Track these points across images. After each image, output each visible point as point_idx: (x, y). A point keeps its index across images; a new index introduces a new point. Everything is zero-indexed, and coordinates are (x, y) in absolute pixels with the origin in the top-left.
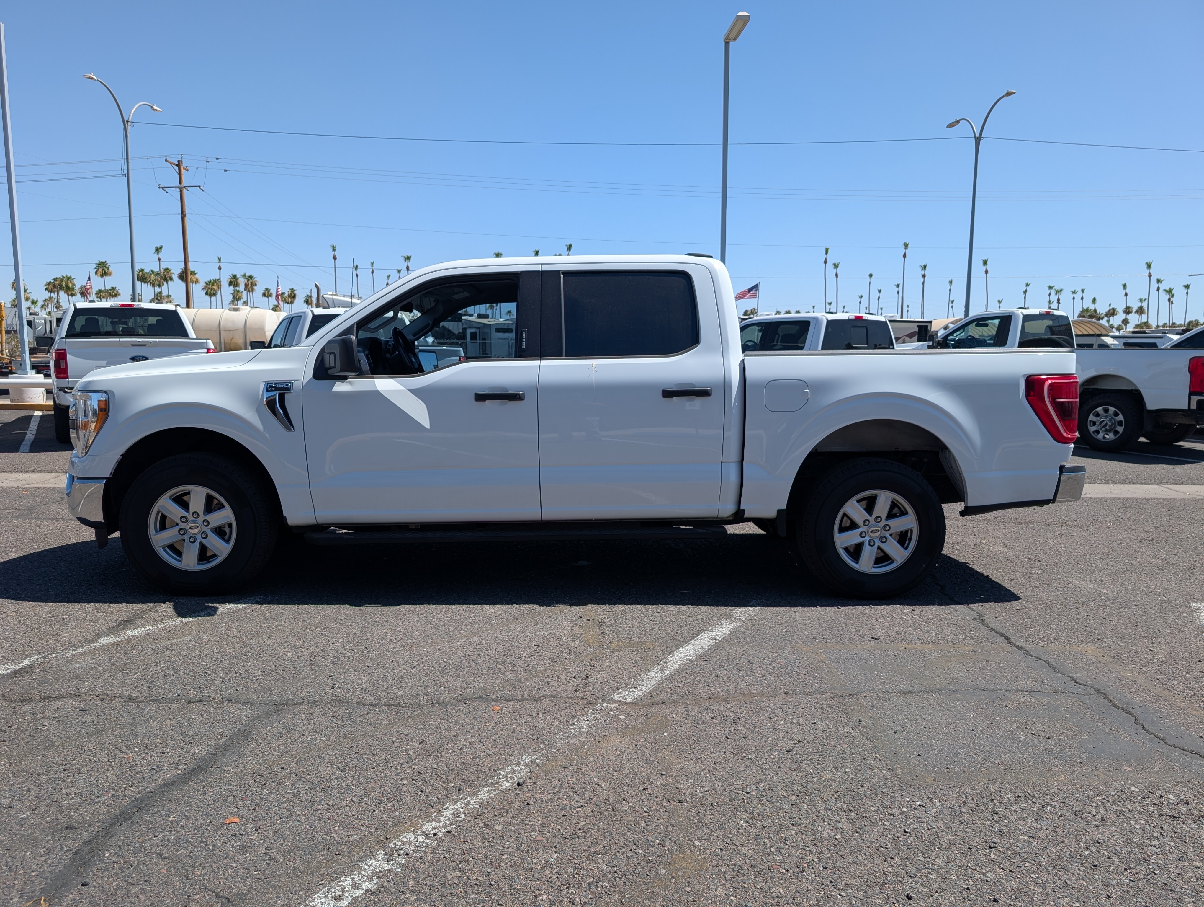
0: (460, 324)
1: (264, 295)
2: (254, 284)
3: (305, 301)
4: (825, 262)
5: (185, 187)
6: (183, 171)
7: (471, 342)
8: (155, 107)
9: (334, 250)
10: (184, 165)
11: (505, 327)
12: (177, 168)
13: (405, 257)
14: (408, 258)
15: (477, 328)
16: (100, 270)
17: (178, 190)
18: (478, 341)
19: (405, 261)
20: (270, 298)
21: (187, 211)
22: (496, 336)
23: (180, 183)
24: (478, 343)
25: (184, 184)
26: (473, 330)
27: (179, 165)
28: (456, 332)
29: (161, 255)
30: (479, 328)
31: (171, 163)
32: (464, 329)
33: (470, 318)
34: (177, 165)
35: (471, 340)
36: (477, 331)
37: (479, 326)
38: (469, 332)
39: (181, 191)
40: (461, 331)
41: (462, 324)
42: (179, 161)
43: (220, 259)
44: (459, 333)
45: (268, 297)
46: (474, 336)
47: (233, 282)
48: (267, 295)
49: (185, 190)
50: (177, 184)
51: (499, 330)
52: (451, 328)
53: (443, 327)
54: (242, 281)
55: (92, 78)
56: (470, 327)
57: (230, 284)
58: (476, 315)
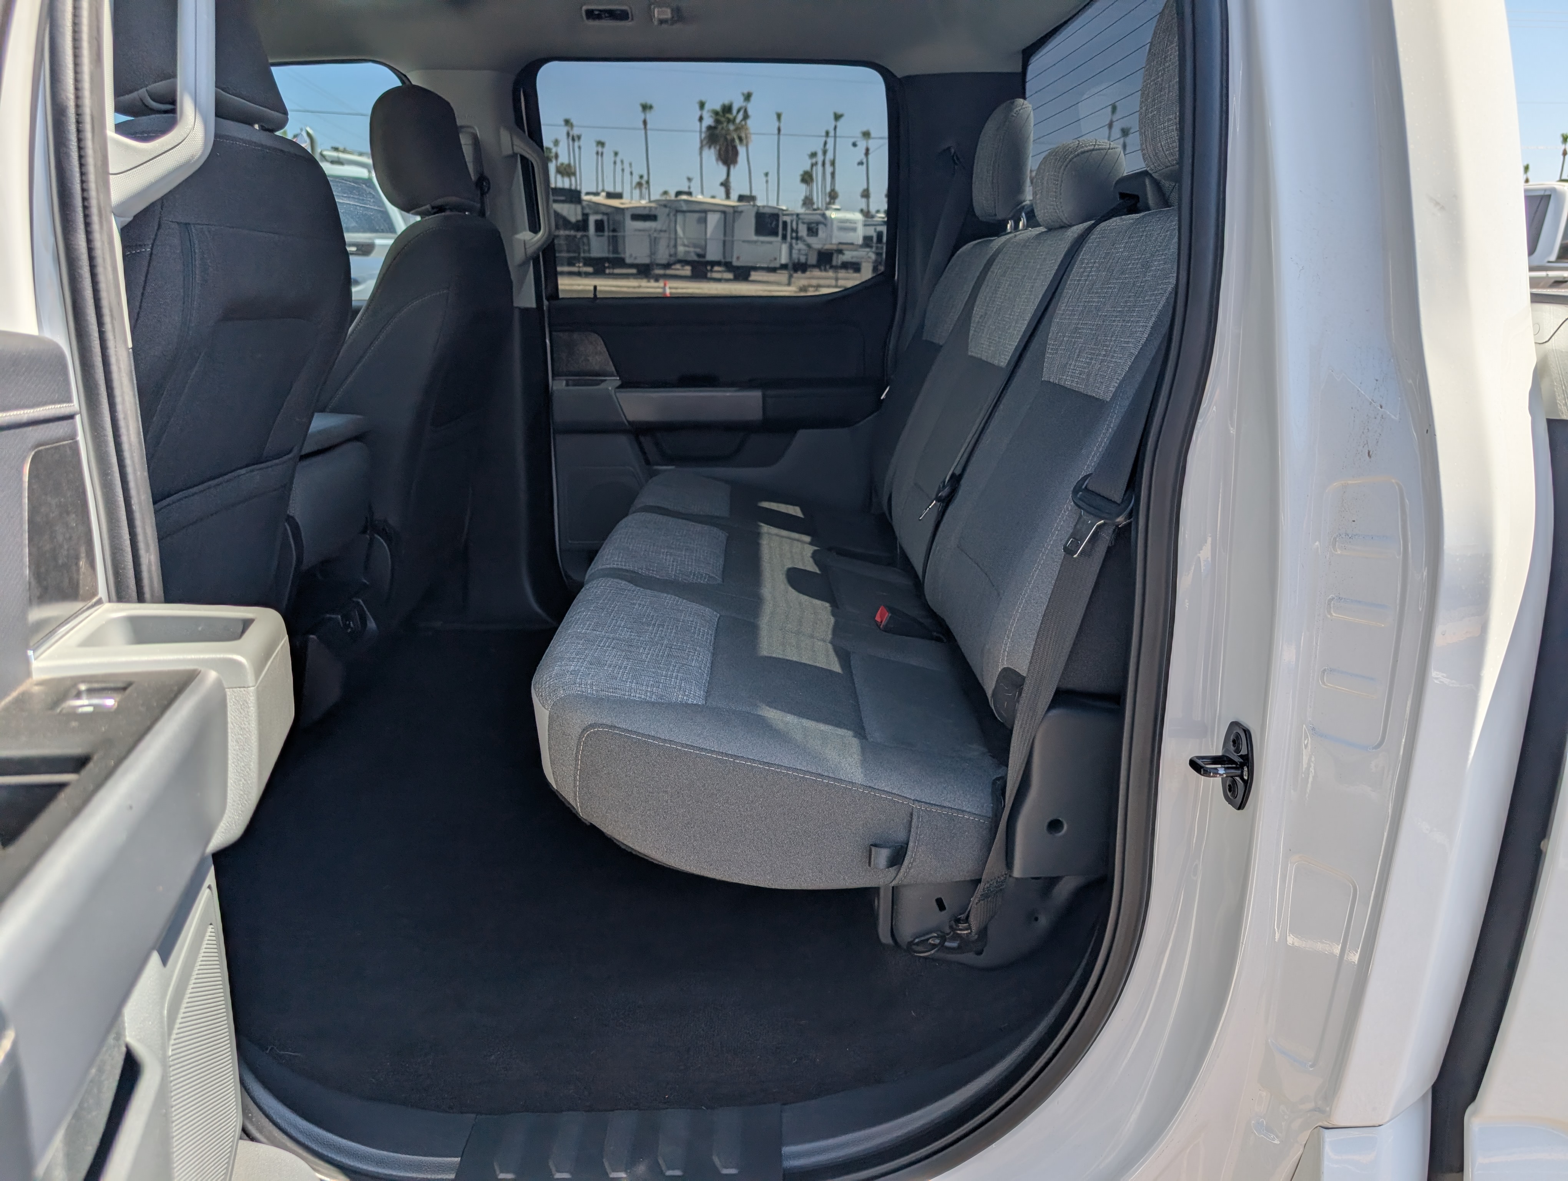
0: (579, 208)
11: (646, 212)
15: (604, 214)
22: (632, 226)
26: (599, 217)
28: (573, 220)
30: (607, 214)
32: (586, 216)
33: (595, 199)
35: (596, 231)
37: (609, 210)
38: (592, 219)
40: (580, 217)
41: (583, 208)
44: (578, 221)
46: (600, 226)
51: (636, 217)
52: (565, 214)
56: (596, 213)
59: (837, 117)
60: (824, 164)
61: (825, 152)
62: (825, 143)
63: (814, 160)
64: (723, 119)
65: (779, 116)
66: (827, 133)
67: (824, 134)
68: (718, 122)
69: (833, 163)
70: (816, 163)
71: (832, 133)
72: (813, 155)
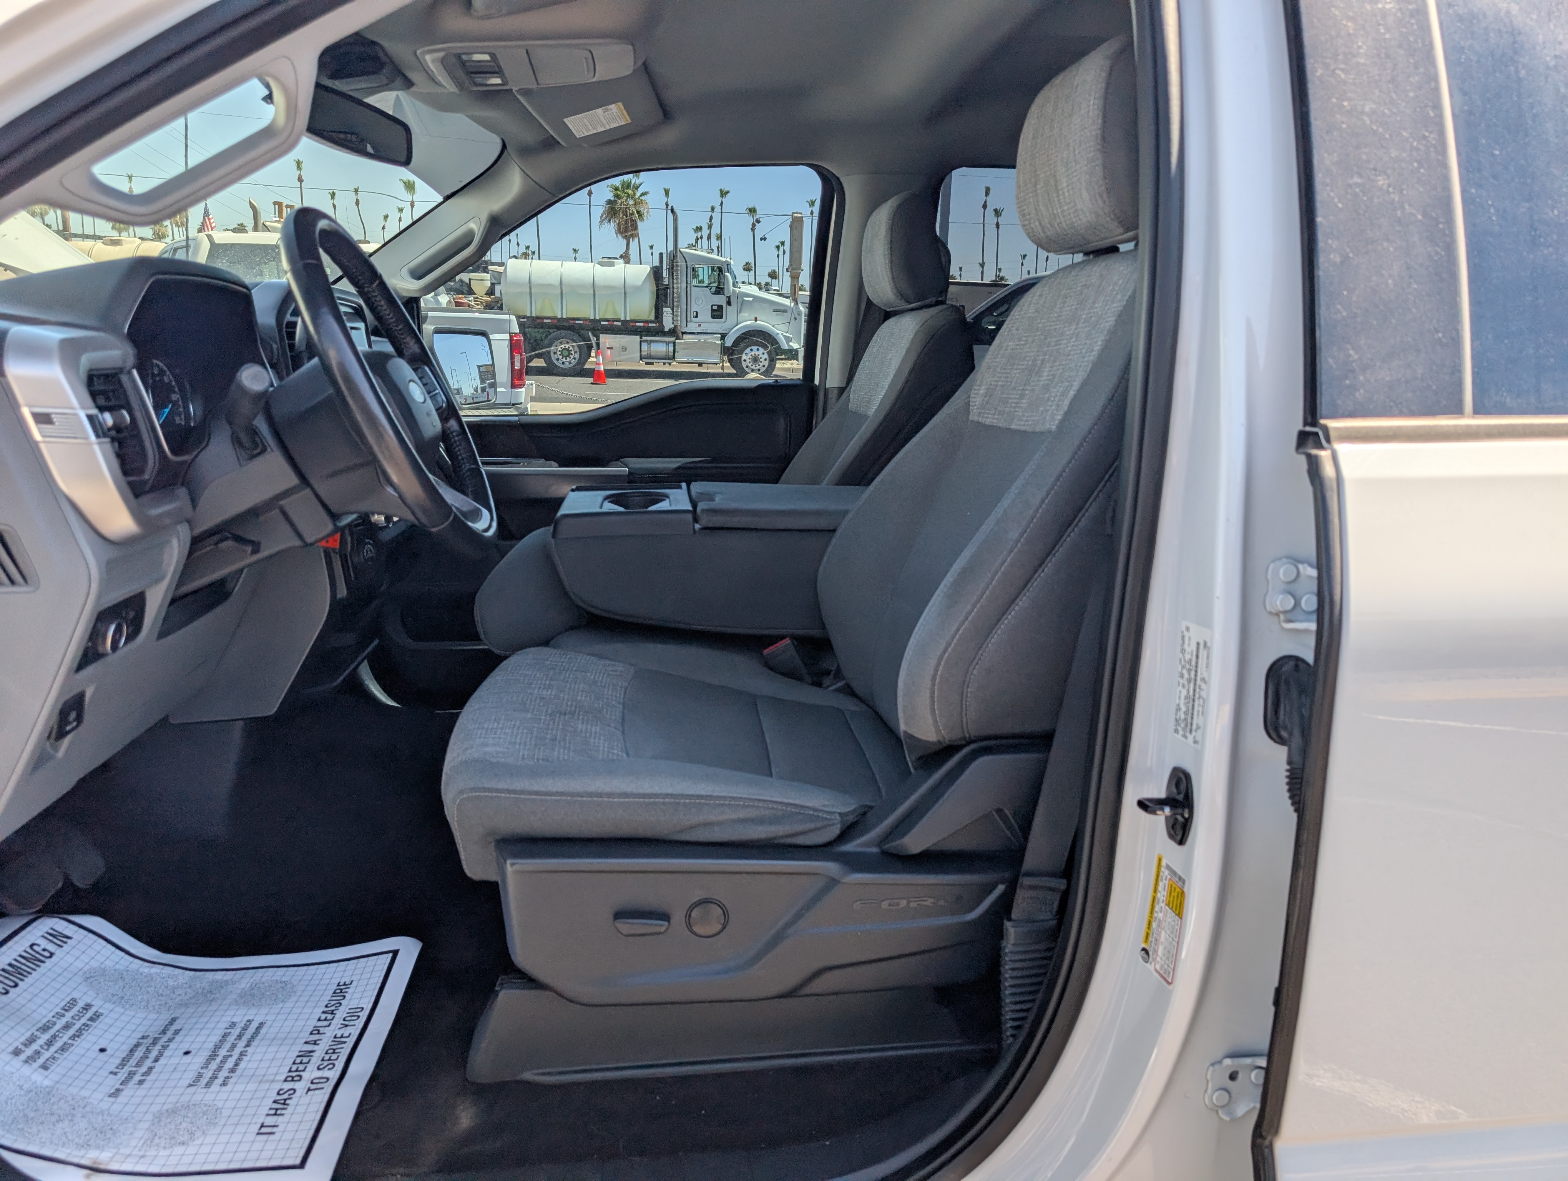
4: (985, 206)
59: (723, 194)
60: (709, 238)
61: (710, 227)
62: (711, 218)
63: (699, 235)
64: (622, 194)
65: (667, 192)
66: (713, 209)
67: (710, 209)
68: (617, 196)
69: (719, 237)
70: (701, 238)
71: (717, 209)
72: (699, 229)
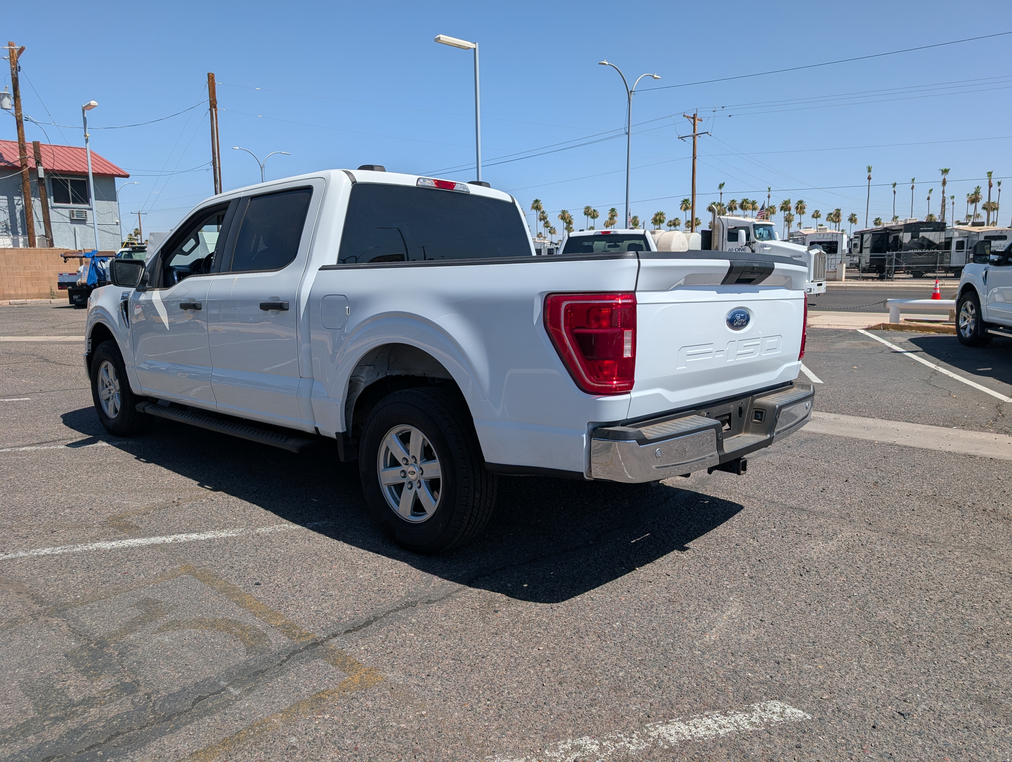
1: (813, 216)
2: (803, 208)
3: (849, 220)
5: (697, 135)
6: (697, 122)
7: (957, 252)
8: (655, 76)
9: (869, 171)
10: (698, 117)
11: (998, 234)
12: (692, 120)
13: (942, 170)
14: (945, 171)
15: (964, 237)
16: (684, 206)
17: (692, 138)
18: (965, 250)
19: (943, 174)
20: (818, 219)
21: (697, 154)
23: (694, 132)
24: (964, 253)
25: (697, 132)
26: (960, 239)
27: (694, 118)
28: (937, 242)
29: (723, 190)
30: (966, 237)
31: (688, 117)
32: (949, 239)
34: (693, 118)
35: (956, 249)
36: (965, 240)
37: (968, 234)
39: (694, 138)
41: (946, 234)
42: (694, 115)
43: (769, 189)
45: (816, 218)
46: (960, 245)
47: (785, 207)
48: (815, 216)
49: (697, 137)
50: (692, 133)
51: (989, 237)
52: (931, 239)
53: (923, 237)
54: (793, 205)
55: (604, 64)
57: (782, 209)
58: (970, 224)
